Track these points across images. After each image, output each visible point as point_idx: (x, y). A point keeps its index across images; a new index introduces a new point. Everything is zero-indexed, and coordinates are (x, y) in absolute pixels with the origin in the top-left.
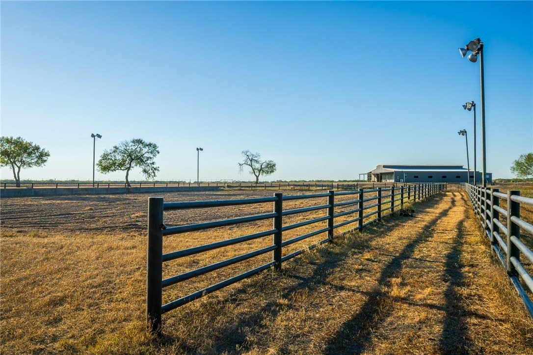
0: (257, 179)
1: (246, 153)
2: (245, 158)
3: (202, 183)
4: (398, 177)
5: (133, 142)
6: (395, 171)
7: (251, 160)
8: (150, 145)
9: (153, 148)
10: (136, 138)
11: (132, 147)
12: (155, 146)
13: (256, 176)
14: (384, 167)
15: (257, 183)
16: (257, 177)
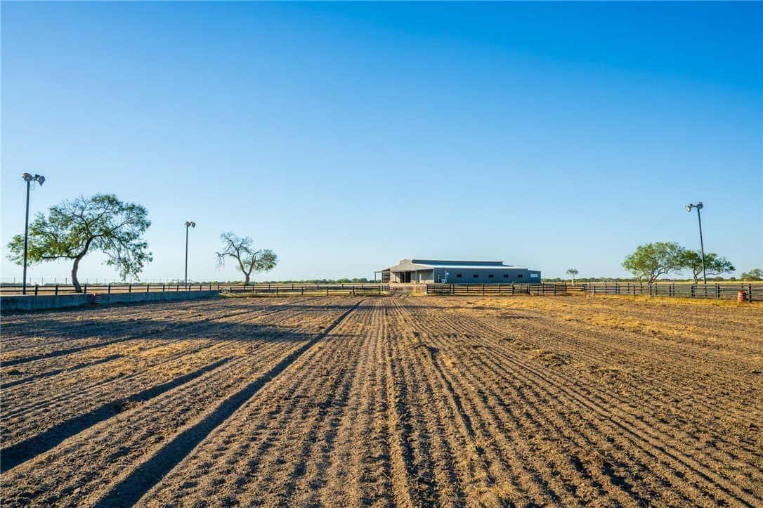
0: (248, 278)
1: (227, 237)
2: (226, 245)
3: (191, 285)
4: (439, 275)
5: (94, 200)
6: (435, 268)
7: (238, 248)
8: (132, 208)
9: (138, 214)
10: (104, 193)
11: (91, 213)
12: (143, 211)
13: (245, 273)
14: (414, 262)
15: (247, 284)
16: (247, 276)
